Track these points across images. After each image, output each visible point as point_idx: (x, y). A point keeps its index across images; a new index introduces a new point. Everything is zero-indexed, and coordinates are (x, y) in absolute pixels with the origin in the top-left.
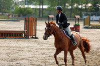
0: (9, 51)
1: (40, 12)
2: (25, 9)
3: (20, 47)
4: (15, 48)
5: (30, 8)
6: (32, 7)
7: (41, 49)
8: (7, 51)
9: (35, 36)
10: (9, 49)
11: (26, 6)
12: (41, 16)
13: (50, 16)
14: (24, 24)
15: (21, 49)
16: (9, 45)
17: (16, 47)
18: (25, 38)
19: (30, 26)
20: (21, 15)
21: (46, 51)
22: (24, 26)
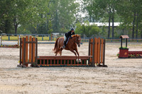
0: (69, 84)
1: (109, 32)
2: (90, 28)
3: (83, 78)
4: (76, 80)
5: (96, 26)
6: (99, 24)
7: (111, 81)
8: (67, 84)
9: (103, 63)
10: (69, 81)
11: (91, 24)
12: (111, 36)
13: (123, 37)
14: (88, 47)
15: (84, 81)
16: (68, 75)
17: (78, 78)
18: (90, 66)
19: (96, 51)
20: (85, 35)
21: (118, 84)
22: (88, 50)
